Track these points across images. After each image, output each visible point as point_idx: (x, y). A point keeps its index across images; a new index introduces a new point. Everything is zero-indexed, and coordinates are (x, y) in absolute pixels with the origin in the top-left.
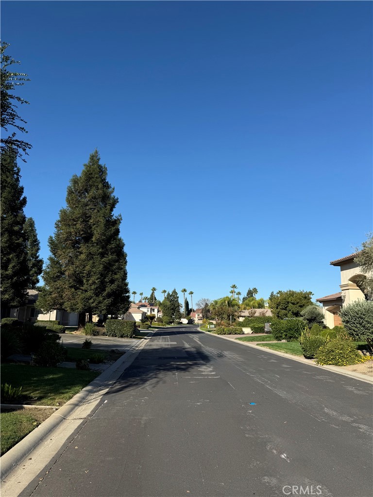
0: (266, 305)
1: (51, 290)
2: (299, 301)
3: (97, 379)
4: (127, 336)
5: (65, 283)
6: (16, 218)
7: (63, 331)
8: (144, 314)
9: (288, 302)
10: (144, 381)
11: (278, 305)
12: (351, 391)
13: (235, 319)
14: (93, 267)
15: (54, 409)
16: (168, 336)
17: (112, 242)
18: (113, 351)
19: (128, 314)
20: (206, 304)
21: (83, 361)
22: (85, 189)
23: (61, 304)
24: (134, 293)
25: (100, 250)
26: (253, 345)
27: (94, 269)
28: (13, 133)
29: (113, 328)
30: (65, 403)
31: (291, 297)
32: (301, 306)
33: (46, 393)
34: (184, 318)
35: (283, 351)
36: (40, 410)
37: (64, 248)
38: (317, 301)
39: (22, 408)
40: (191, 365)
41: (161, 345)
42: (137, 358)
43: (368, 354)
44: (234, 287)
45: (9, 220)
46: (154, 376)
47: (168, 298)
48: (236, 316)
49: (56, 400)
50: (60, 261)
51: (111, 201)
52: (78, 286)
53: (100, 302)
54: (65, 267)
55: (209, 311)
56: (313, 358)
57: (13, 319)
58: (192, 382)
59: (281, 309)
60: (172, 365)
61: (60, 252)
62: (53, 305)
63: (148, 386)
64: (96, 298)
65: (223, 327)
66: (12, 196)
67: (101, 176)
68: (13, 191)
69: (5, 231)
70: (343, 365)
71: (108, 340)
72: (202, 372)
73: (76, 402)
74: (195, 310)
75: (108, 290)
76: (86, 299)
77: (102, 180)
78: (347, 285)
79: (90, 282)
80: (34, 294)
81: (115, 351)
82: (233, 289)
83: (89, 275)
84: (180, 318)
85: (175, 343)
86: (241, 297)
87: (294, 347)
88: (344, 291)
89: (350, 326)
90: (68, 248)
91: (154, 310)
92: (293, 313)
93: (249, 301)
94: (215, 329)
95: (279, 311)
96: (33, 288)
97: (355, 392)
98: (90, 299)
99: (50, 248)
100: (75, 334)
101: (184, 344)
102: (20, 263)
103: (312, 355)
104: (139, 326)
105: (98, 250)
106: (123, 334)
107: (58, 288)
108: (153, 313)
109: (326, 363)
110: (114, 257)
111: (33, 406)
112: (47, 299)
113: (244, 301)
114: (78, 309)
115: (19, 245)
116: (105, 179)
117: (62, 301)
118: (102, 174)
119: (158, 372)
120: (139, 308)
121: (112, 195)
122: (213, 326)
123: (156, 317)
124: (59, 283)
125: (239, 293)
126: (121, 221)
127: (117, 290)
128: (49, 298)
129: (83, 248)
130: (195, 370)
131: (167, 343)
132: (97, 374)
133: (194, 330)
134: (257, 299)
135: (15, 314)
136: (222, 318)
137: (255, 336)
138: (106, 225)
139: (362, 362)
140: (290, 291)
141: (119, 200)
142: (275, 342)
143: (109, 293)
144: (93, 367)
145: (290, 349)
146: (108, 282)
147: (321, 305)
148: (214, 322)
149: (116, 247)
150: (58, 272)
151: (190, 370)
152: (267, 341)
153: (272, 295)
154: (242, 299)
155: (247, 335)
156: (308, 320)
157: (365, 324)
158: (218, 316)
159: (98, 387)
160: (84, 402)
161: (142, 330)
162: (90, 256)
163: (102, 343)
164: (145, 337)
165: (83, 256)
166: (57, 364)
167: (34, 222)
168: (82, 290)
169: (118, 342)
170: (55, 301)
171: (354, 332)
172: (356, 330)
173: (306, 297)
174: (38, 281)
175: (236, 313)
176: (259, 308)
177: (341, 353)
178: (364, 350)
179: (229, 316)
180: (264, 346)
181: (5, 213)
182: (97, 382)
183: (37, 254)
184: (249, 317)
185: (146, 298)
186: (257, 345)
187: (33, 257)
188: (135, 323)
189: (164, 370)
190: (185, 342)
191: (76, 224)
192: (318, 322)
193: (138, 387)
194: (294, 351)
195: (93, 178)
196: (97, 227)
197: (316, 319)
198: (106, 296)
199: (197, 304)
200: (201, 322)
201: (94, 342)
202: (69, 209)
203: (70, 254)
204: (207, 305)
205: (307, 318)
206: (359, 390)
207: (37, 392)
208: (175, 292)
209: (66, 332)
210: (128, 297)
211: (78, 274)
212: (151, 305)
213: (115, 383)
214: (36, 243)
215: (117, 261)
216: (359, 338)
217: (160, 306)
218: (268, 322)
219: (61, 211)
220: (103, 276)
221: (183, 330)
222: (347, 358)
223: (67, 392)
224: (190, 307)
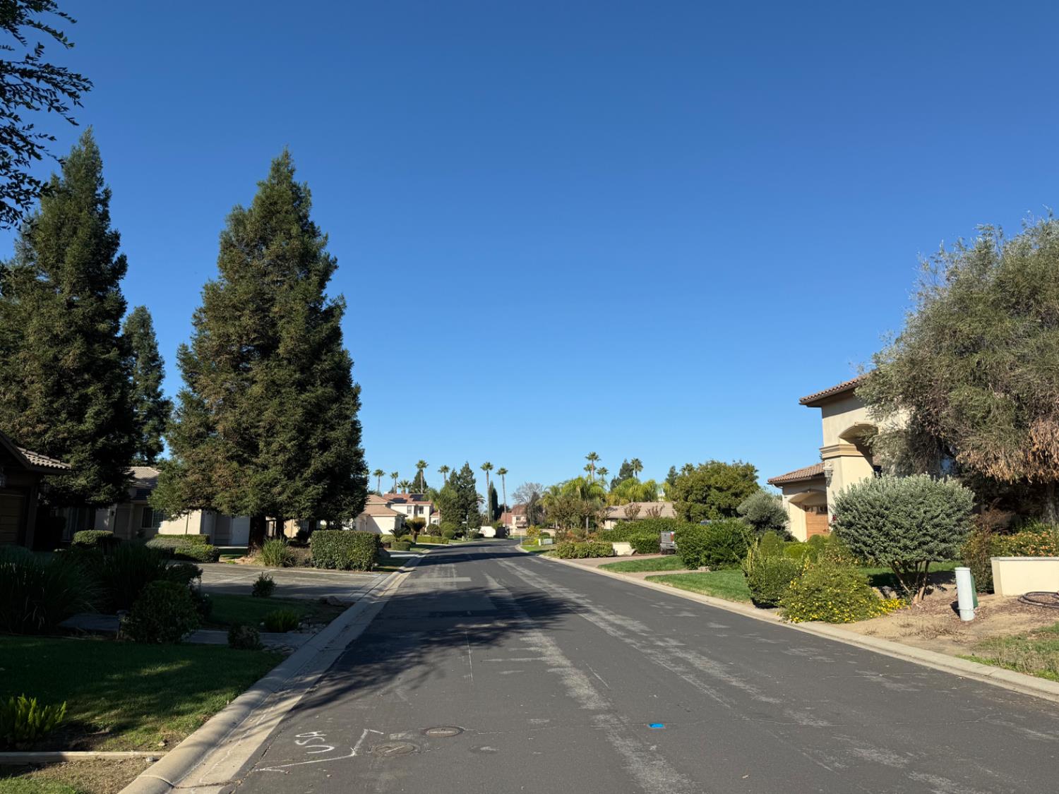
0: (661, 494)
1: (185, 466)
2: (732, 483)
3: (276, 670)
4: (360, 567)
5: (216, 450)
6: (103, 303)
7: (214, 558)
8: (400, 518)
9: (709, 487)
10: (393, 672)
11: (687, 492)
12: (879, 684)
13: (596, 526)
14: (281, 412)
15: (148, 760)
16: (453, 565)
17: (324, 357)
18: (324, 602)
19: (365, 518)
20: (535, 494)
21: (244, 629)
22: (260, 238)
23: (209, 498)
24: (379, 473)
25: (297, 376)
26: (637, 579)
27: (282, 419)
28: (36, 45)
29: (327, 550)
30: (181, 740)
31: (716, 476)
32: (736, 495)
33: (134, 716)
34: (488, 525)
35: (705, 592)
36: (110, 763)
37: (214, 370)
38: (771, 482)
39: (62, 760)
40: (504, 629)
41: (435, 584)
42: (378, 617)
43: (893, 595)
44: (593, 457)
45: (85, 305)
46: (416, 660)
47: (452, 483)
48: (598, 518)
49: (160, 734)
50: (206, 401)
51: (321, 265)
52: (246, 455)
53: (296, 493)
54: (217, 414)
55: (540, 509)
56: (772, 606)
57: (102, 532)
58: (505, 672)
59: (694, 501)
60: (459, 630)
61: (203, 380)
62: (190, 499)
63: (399, 685)
64: (289, 483)
65: (571, 542)
66: (94, 254)
67: (296, 210)
68: (93, 241)
69: (76, 332)
70: (842, 621)
71: (317, 576)
72: (530, 645)
73: (211, 737)
74: (511, 507)
75: (316, 464)
76: (266, 485)
77: (300, 219)
78: (836, 448)
79: (275, 446)
80: (151, 476)
81: (329, 601)
82: (590, 462)
83: (271, 431)
84: (478, 526)
85: (468, 579)
86: (609, 478)
87: (728, 583)
88: (831, 460)
89: (856, 534)
90: (222, 371)
91: (421, 509)
92: (719, 508)
93: (626, 486)
94: (555, 547)
95: (691, 506)
96: (150, 463)
97: (887, 685)
98: (275, 486)
99: (181, 372)
100: (242, 563)
101: (487, 581)
102: (114, 405)
103: (773, 600)
104: (389, 545)
105: (291, 376)
106: (352, 562)
107: (201, 462)
108: (420, 516)
109: (805, 616)
110: (329, 390)
111: (91, 753)
112: (176, 487)
113: (613, 486)
114: (246, 507)
115: (109, 365)
116: (306, 217)
117: (210, 490)
118: (299, 205)
119: (424, 650)
120: (389, 505)
121: (323, 253)
122: (550, 541)
123: (427, 525)
124: (203, 450)
125: (603, 471)
126: (344, 311)
127: (336, 465)
128: (179, 484)
129: (257, 369)
130: (512, 642)
131: (449, 580)
132: (278, 658)
133: (508, 551)
134: (642, 482)
135: (106, 522)
136: (569, 524)
137: (641, 561)
138: (308, 320)
139: (884, 614)
140: (713, 462)
141: (338, 264)
142: (684, 571)
143: (317, 471)
144: (269, 641)
145: (721, 588)
146: (315, 447)
147: (779, 491)
148: (552, 532)
149: (332, 369)
150: (200, 426)
151: (503, 641)
152: (666, 570)
153: (672, 473)
154: (609, 483)
155: (624, 559)
156: (752, 522)
157: (889, 530)
158: (559, 519)
159: (278, 691)
160: (233, 736)
161: (395, 552)
162: (274, 388)
163: (301, 583)
164: (402, 568)
165: (256, 390)
166: (183, 636)
167: (149, 316)
168: (256, 464)
169: (337, 580)
170: (193, 490)
171: (864, 548)
172: (870, 541)
173: (748, 474)
174: (161, 449)
175: (598, 512)
176: (646, 500)
177: (837, 595)
178: (886, 587)
179: (583, 519)
180: (662, 581)
181: (77, 292)
182: (276, 678)
183: (157, 387)
184: (625, 520)
185: (405, 485)
186: (647, 578)
187: (149, 395)
188: (378, 537)
189: (441, 643)
190: (488, 577)
191: (240, 316)
192: (775, 528)
193: (375, 690)
194: (730, 592)
195: (279, 212)
196: (288, 322)
197: (770, 521)
198: (311, 478)
199: (514, 495)
200: (523, 533)
201: (279, 581)
202: (226, 282)
203: (228, 385)
204: (535, 496)
205: (751, 519)
206: (896, 681)
207: (113, 713)
208: (467, 470)
209: (221, 560)
210: (365, 482)
211: (246, 429)
212: (416, 498)
213: (320, 680)
214: (154, 363)
215: (336, 400)
216: (876, 560)
217: (435, 500)
218: (666, 529)
219: (206, 287)
220: (303, 432)
221: (486, 550)
222: (852, 604)
223: (192, 711)
224: (500, 502)
